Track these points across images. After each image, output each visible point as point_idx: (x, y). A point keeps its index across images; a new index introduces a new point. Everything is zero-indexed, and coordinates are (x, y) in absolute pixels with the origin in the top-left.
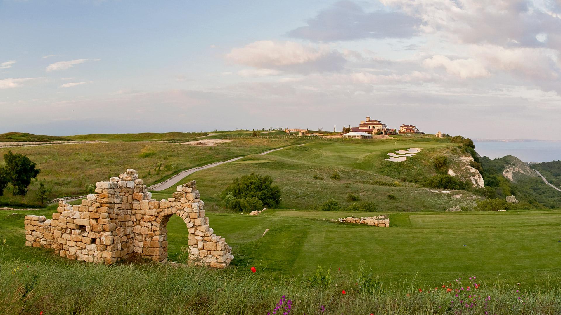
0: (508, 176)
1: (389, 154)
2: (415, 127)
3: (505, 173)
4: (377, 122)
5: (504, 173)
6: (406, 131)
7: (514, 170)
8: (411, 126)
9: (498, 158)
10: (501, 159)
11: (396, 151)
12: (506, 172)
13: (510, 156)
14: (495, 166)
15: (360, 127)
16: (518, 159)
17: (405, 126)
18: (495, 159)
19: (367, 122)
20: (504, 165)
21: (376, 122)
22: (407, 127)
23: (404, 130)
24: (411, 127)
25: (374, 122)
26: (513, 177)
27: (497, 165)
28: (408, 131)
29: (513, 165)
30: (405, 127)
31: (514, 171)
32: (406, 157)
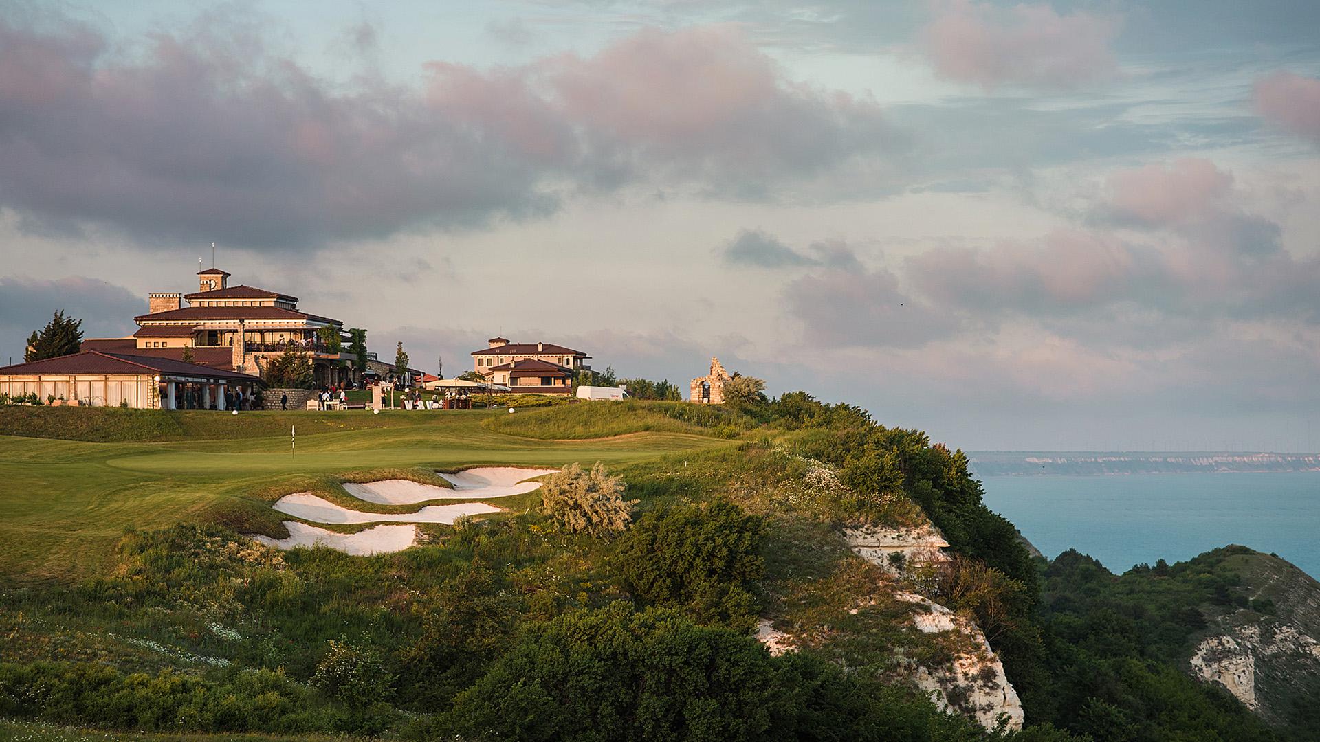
0: (1227, 681)
1: (293, 503)
2: (580, 356)
3: (1208, 660)
4: (269, 303)
5: (1196, 661)
6: (513, 379)
7: (1267, 638)
8: (549, 349)
9: (1161, 563)
10: (1180, 567)
11: (350, 488)
12: (1214, 657)
13: (1244, 550)
14: (1138, 613)
15: (145, 332)
16: (1294, 572)
17: (508, 348)
18: (1139, 571)
19: (196, 304)
20: (1205, 608)
21: (257, 302)
22: (520, 358)
23: (499, 378)
24: (553, 359)
25: (248, 302)
26: (1257, 689)
27: (1151, 608)
28: (525, 382)
29: (1261, 607)
30: (507, 359)
31: (1273, 649)
32: (418, 525)
